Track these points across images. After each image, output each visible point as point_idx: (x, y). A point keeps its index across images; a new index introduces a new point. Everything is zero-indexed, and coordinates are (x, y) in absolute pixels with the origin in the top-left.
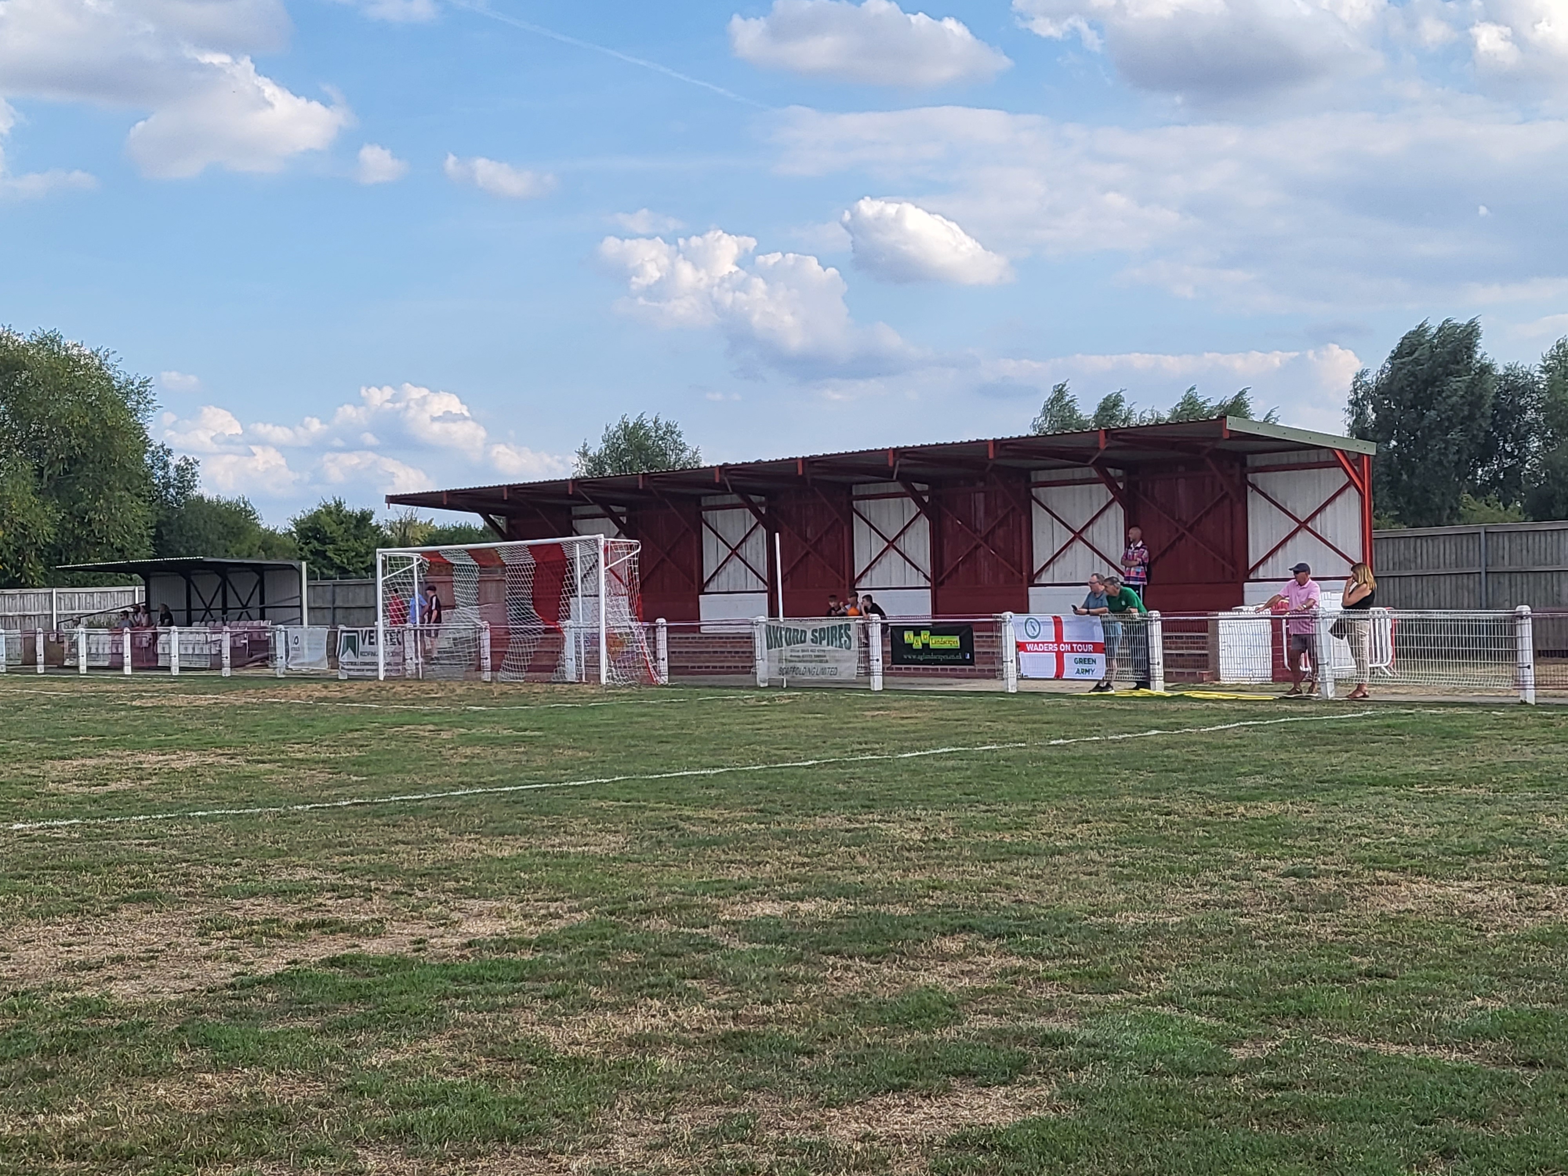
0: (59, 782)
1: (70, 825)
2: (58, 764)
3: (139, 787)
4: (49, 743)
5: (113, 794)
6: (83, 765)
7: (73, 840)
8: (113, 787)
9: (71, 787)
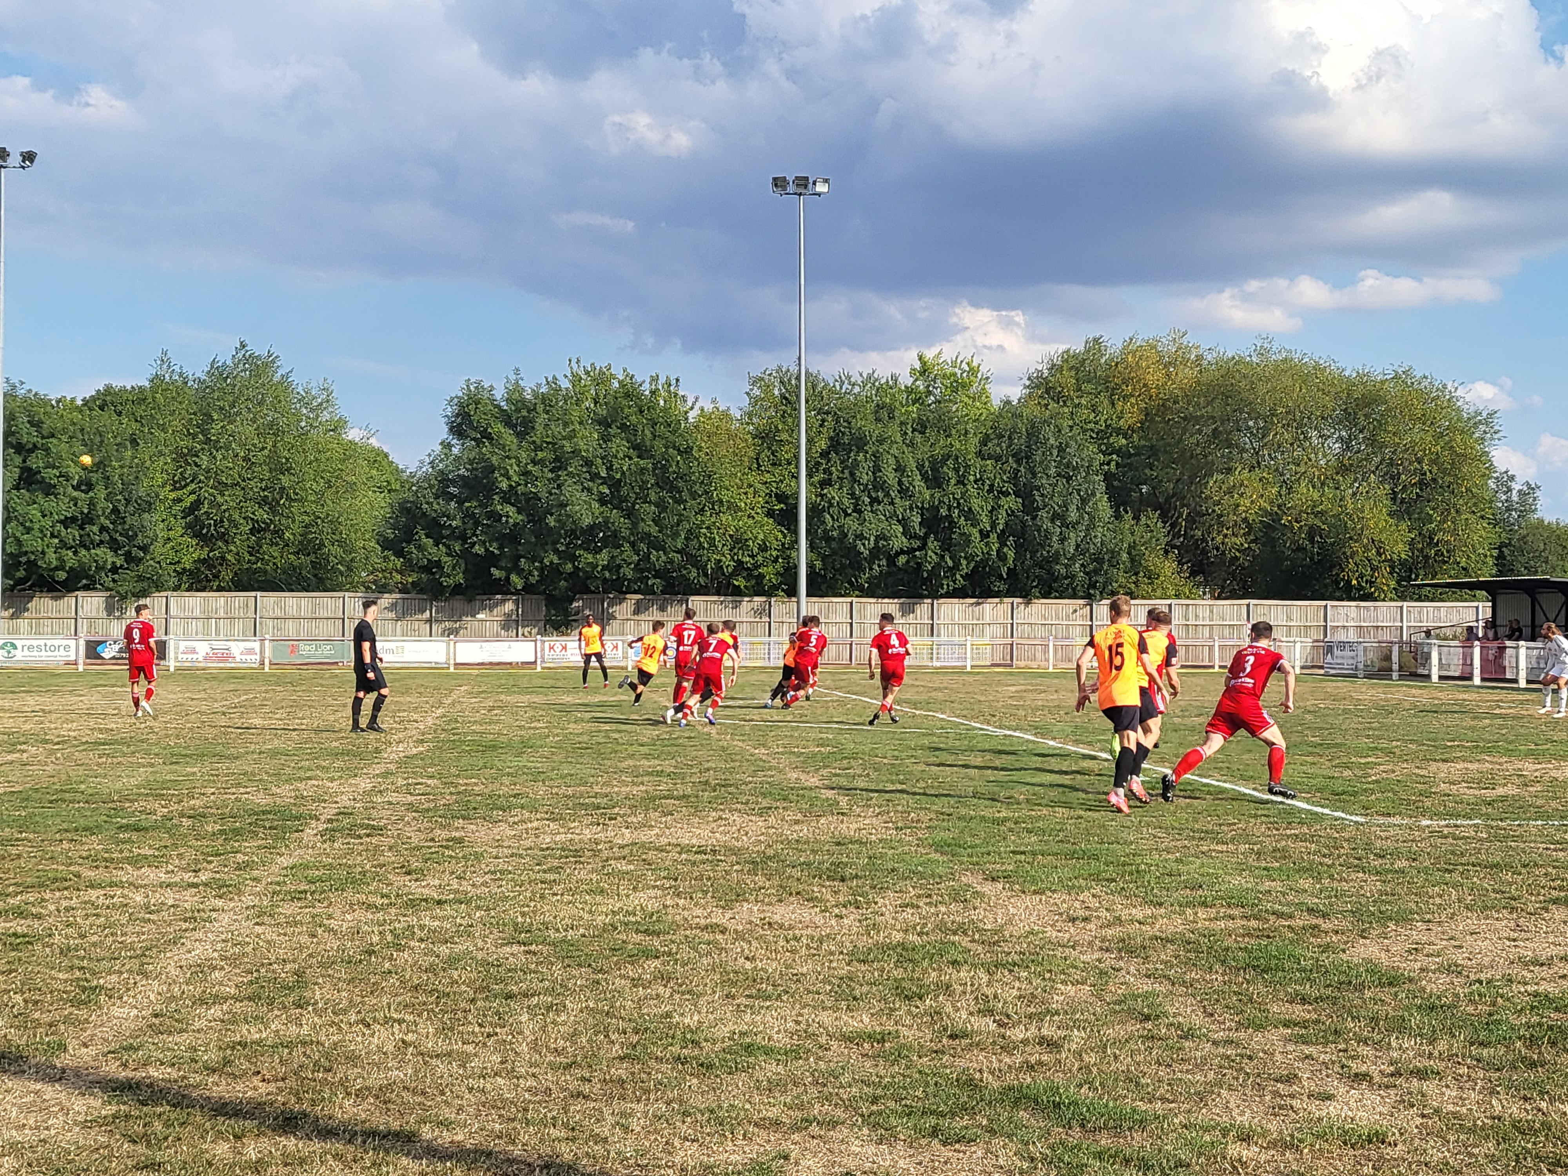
0: (1451, 783)
1: (1474, 825)
2: (1444, 766)
3: (1527, 794)
4: (1428, 745)
5: (1504, 799)
6: (1467, 769)
7: (1481, 840)
8: (1500, 791)
9: (1462, 788)
